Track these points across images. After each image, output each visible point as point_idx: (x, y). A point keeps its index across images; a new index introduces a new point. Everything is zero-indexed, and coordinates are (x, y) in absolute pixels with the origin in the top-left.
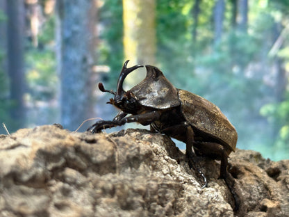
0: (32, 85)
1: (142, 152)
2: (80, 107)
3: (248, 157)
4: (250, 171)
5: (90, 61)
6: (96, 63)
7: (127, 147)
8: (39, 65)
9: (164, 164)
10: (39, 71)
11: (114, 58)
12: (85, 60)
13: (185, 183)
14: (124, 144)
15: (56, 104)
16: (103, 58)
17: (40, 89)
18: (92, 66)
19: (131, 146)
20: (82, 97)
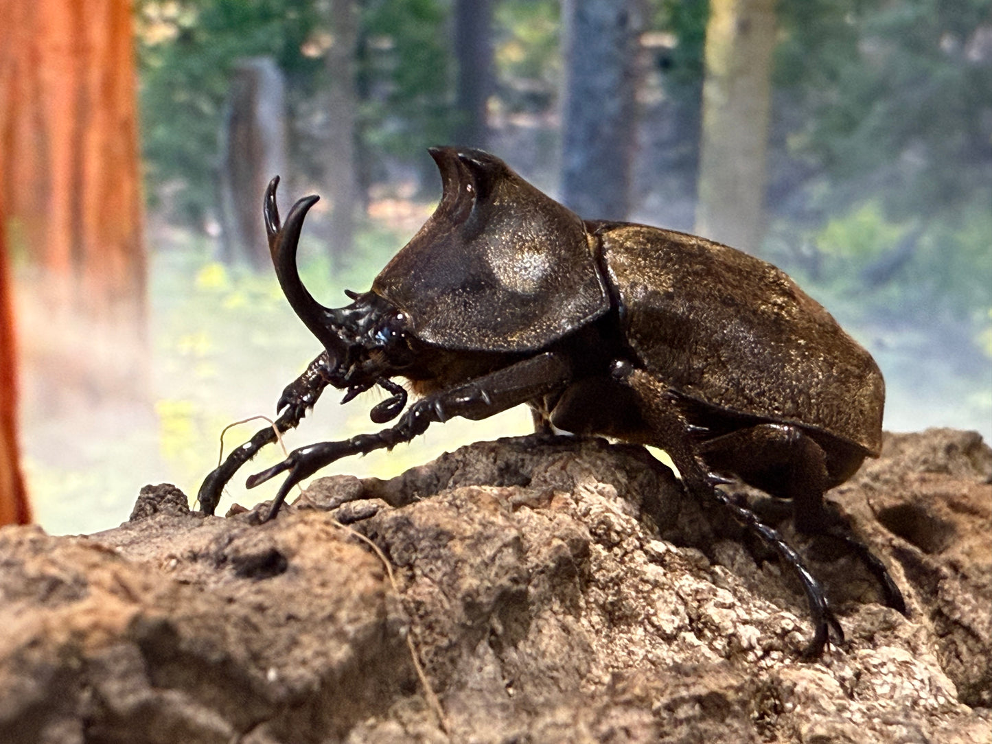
0: (506, 76)
1: (541, 557)
2: (607, 129)
3: (941, 457)
4: (973, 512)
5: (635, 22)
6: (648, 28)
7: (458, 548)
8: (522, 31)
9: (656, 584)
10: (523, 44)
11: (685, 16)
12: (623, 20)
13: (767, 652)
14: (441, 536)
15: (555, 120)
16: (662, 17)
17: (522, 86)
18: (639, 34)
19: (478, 541)
20: (612, 106)
